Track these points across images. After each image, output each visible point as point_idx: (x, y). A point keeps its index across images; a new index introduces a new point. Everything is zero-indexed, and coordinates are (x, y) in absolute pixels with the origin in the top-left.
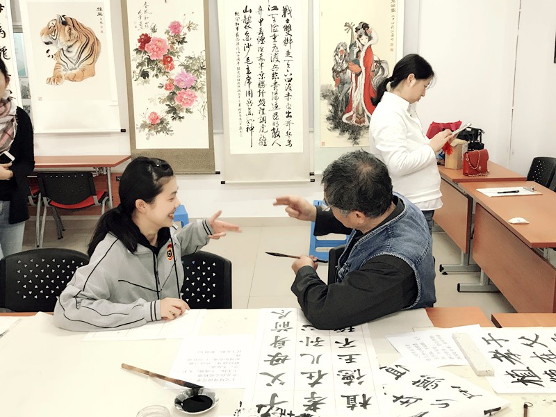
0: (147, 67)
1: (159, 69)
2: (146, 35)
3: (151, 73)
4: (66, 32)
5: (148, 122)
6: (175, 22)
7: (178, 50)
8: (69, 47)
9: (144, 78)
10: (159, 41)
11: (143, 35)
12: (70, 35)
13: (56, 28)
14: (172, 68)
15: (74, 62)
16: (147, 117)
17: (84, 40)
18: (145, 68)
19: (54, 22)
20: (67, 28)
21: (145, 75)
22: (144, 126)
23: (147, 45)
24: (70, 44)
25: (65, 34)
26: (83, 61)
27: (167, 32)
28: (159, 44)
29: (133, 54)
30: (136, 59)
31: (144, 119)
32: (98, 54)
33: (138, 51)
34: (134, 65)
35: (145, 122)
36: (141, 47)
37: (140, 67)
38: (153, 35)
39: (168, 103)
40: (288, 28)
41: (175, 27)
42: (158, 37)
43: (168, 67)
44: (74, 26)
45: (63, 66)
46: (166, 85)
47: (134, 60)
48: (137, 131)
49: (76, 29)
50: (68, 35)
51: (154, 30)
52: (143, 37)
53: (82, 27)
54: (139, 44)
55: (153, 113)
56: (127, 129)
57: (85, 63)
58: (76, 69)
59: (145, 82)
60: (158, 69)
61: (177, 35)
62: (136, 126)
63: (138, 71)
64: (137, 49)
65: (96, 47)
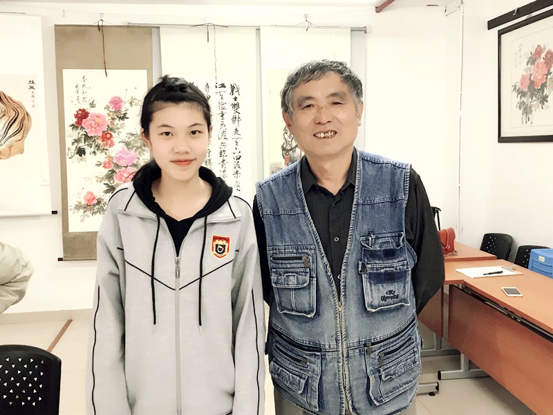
0: (83, 144)
1: (98, 146)
2: (84, 110)
3: (88, 150)
5: (84, 202)
6: (116, 97)
7: (119, 126)
9: (81, 156)
10: (98, 117)
11: (80, 110)
14: (112, 145)
15: (1, 138)
16: (82, 197)
17: (13, 114)
21: (81, 152)
22: (78, 207)
23: (84, 120)
26: (10, 137)
27: (107, 108)
28: (98, 120)
29: (68, 130)
30: (71, 135)
31: (79, 200)
32: (27, 130)
33: (74, 127)
34: (69, 141)
35: (80, 203)
36: (77, 123)
37: (76, 144)
38: (91, 111)
39: (106, 182)
40: (236, 106)
41: (116, 103)
42: (97, 113)
43: (107, 144)
44: (1, 99)
46: (105, 164)
47: (69, 136)
48: (70, 213)
49: (3, 103)
51: (92, 105)
52: (80, 112)
53: (10, 101)
54: (76, 120)
55: (89, 193)
56: (59, 210)
57: (13, 138)
58: (1, 145)
59: (81, 160)
60: (96, 146)
61: (117, 111)
62: (69, 208)
63: (73, 148)
64: (73, 125)
65: (26, 122)
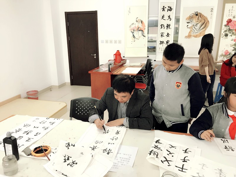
0: (228, 32)
1: (233, 33)
3: (229, 35)
4: (197, 18)
5: (224, 54)
8: (197, 24)
9: (226, 37)
12: (198, 20)
13: (193, 17)
15: (198, 30)
16: (224, 52)
17: (203, 21)
18: (227, 32)
19: (193, 15)
20: (197, 16)
21: (226, 35)
22: (222, 55)
23: (229, 23)
24: (197, 23)
25: (196, 19)
26: (201, 30)
29: (223, 26)
30: (224, 28)
31: (222, 53)
32: (207, 27)
33: (225, 26)
34: (223, 31)
36: (227, 24)
37: (225, 32)
38: (233, 19)
39: (234, 47)
44: (200, 16)
45: (193, 31)
46: (235, 40)
49: (201, 17)
50: (197, 19)
51: (234, 17)
52: (229, 20)
53: (203, 16)
54: (227, 23)
55: (227, 50)
57: (202, 30)
58: (198, 33)
59: (226, 38)
62: (218, 56)
63: (224, 34)
64: (225, 25)
65: (207, 24)
